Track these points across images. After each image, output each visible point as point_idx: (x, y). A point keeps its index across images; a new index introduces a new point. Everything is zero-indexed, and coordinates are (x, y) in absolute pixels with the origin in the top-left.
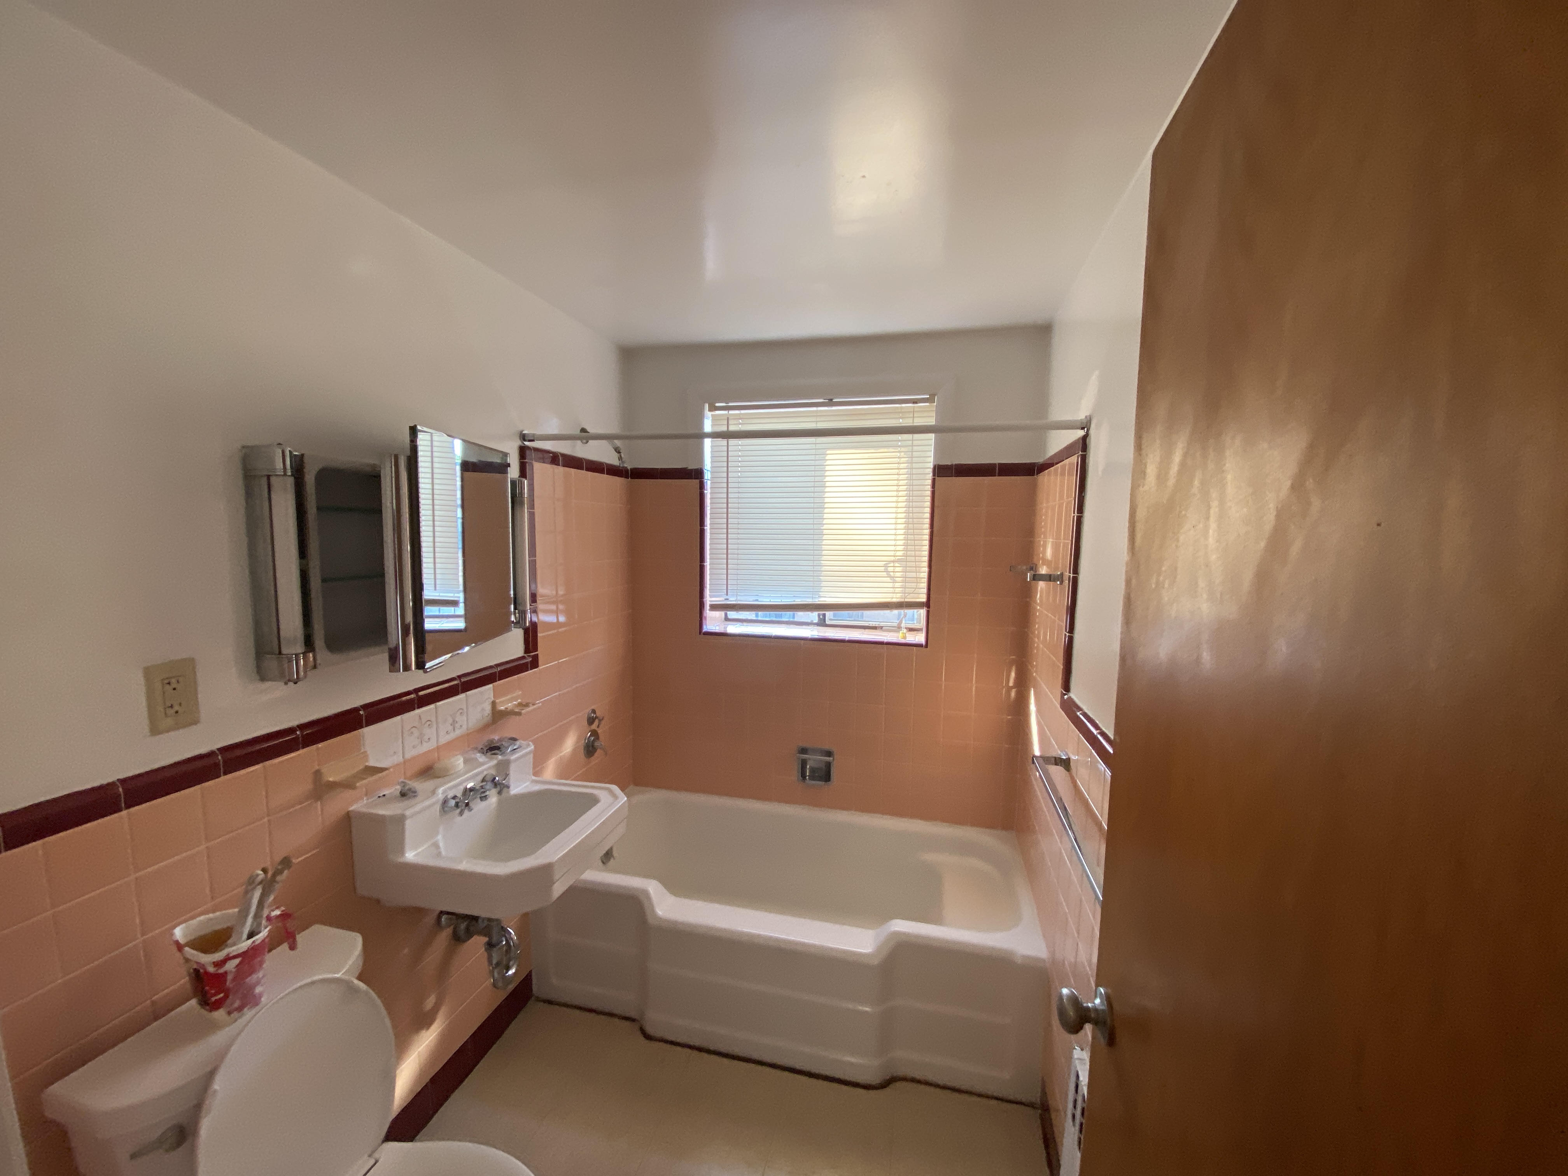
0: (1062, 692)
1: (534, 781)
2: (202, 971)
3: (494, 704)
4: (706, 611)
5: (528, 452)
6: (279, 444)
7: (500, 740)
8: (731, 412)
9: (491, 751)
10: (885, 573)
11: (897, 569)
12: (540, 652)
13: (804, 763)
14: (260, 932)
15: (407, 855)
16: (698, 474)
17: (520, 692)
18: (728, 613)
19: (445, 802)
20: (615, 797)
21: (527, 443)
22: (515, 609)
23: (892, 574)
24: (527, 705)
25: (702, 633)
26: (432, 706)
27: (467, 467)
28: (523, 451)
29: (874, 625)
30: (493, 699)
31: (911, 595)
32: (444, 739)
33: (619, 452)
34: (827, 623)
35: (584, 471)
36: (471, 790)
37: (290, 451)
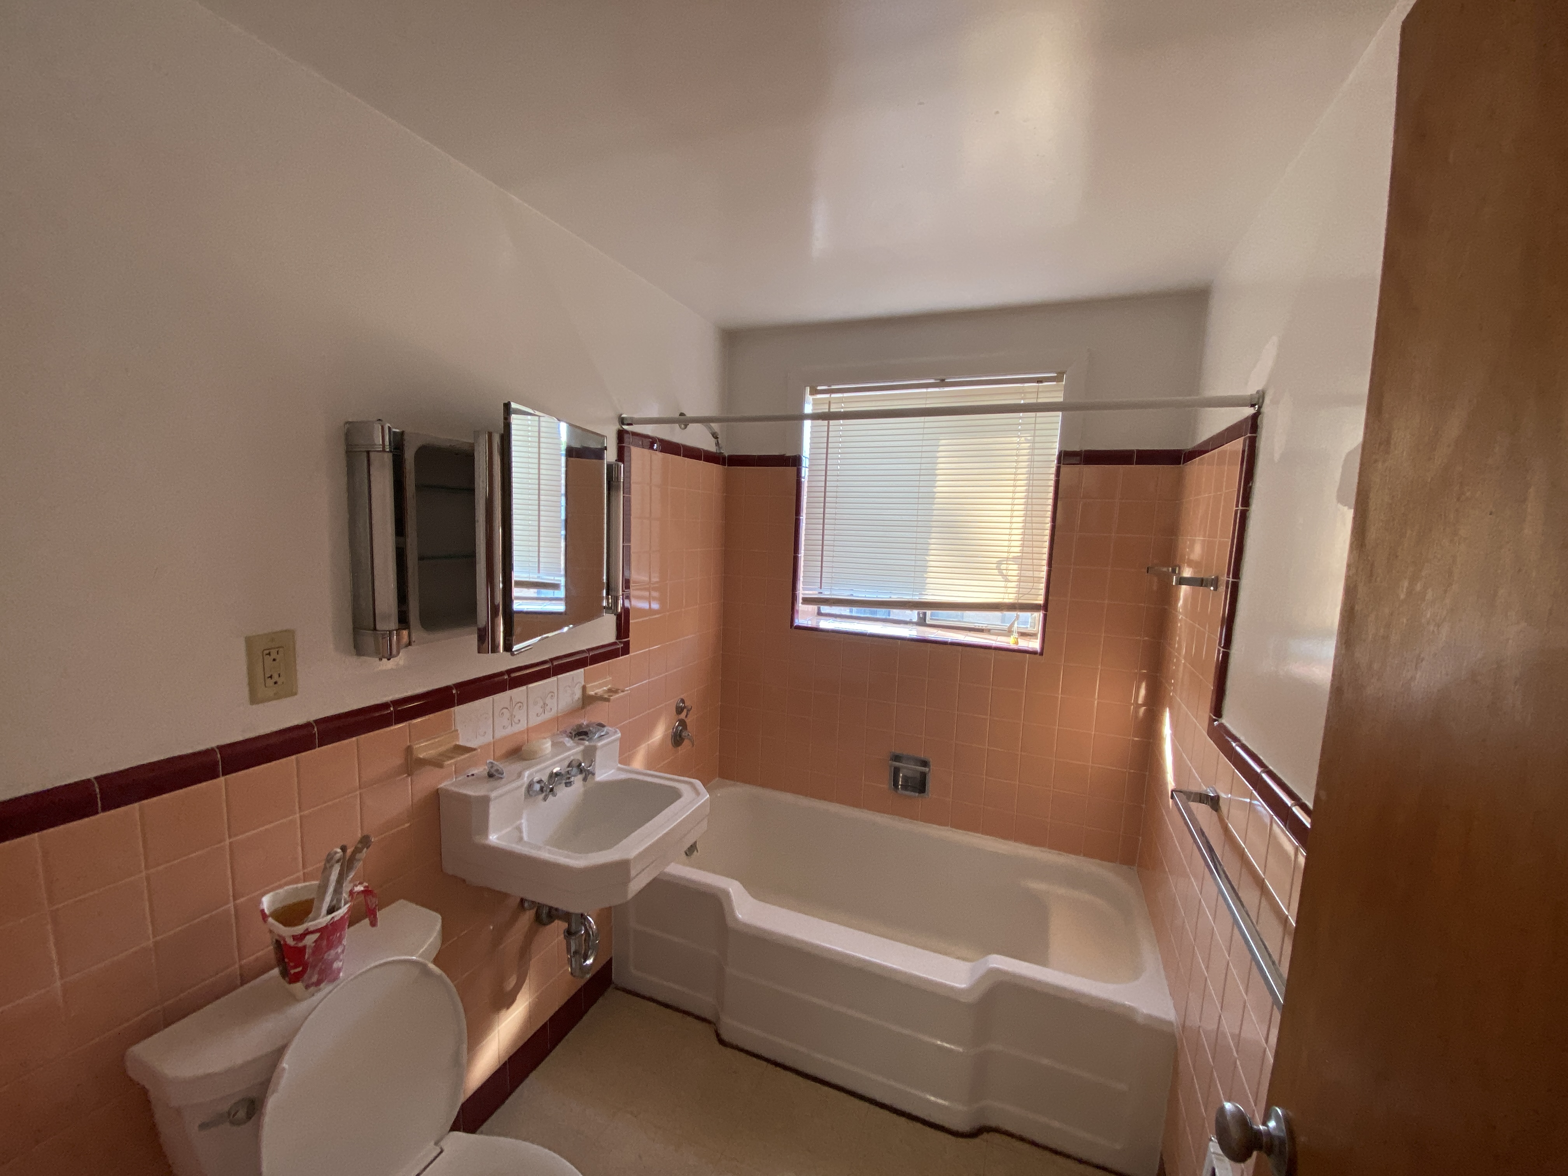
0: (1210, 716)
1: (619, 769)
2: (282, 942)
3: (584, 688)
4: (799, 604)
5: (626, 436)
6: (380, 420)
7: (588, 726)
8: (833, 395)
9: (579, 736)
10: (997, 571)
11: (1011, 567)
12: (632, 638)
13: (896, 771)
14: (339, 908)
15: (491, 837)
16: (795, 462)
17: (611, 678)
18: (822, 607)
19: (530, 786)
20: (698, 793)
21: (625, 427)
22: (608, 594)
23: (1004, 572)
24: (616, 692)
25: (793, 627)
26: (524, 688)
27: (571, 452)
28: (621, 435)
29: (980, 627)
30: (583, 683)
31: (1026, 596)
32: (535, 721)
33: (716, 438)
34: (927, 622)
35: (682, 457)
36: (557, 774)
37: (389, 427)
